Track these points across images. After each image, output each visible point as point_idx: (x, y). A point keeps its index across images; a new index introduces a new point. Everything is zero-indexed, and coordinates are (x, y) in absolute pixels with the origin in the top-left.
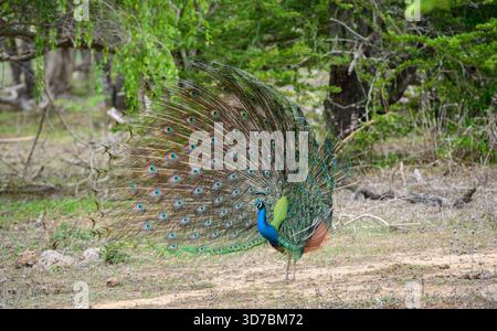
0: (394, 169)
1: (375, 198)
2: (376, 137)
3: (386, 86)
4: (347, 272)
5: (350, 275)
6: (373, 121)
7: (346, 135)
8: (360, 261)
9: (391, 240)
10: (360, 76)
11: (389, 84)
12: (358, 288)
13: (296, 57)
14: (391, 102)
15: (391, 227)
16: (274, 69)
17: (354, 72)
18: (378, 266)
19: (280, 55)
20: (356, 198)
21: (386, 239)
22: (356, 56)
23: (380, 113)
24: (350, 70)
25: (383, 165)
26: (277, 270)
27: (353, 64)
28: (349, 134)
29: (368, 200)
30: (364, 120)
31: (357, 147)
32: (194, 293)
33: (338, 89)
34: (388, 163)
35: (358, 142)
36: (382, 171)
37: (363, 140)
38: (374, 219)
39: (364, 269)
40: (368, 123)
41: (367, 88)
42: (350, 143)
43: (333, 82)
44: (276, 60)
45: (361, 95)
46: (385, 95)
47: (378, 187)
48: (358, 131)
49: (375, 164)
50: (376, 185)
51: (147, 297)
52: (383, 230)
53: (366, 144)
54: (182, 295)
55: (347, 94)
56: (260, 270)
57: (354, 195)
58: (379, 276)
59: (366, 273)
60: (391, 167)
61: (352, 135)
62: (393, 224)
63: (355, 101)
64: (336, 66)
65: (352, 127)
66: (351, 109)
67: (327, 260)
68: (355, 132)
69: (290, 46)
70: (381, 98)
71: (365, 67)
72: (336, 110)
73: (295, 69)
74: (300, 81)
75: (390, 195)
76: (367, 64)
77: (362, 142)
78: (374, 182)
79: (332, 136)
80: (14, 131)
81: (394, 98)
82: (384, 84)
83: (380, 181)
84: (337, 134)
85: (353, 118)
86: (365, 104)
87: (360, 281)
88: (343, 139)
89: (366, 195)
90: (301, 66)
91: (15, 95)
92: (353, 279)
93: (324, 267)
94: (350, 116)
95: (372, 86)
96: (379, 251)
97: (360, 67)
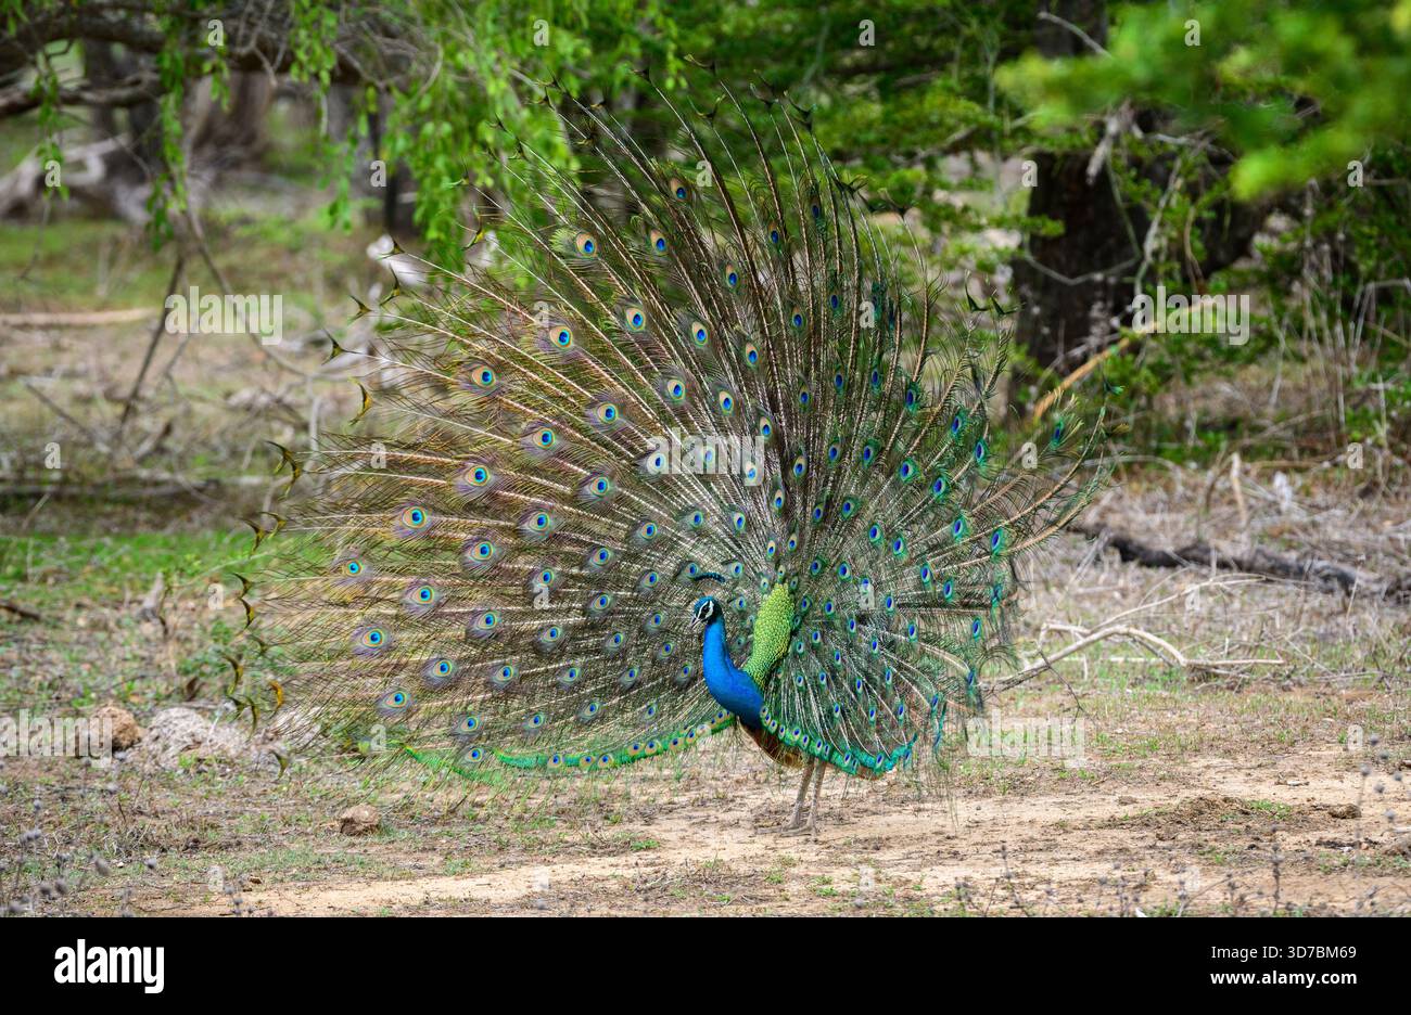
0: (1210, 474)
1: (1151, 561)
2: (1162, 373)
3: (1198, 223)
4: (1056, 815)
5: (1062, 826)
7: (1073, 365)
8: (1095, 783)
9: (1194, 712)
10: (1122, 187)
11: (1208, 215)
12: (1083, 871)
13: (932, 126)
14: (1212, 266)
15: (1194, 668)
16: (866, 159)
17: (1103, 174)
18: (1149, 799)
19: (886, 118)
20: (1098, 561)
21: (1177, 707)
22: (1113, 127)
24: (1093, 170)
25: (1181, 460)
27: (1102, 152)
28: (1084, 359)
29: (1132, 565)
30: (1128, 320)
33: (1053, 227)
34: (1197, 454)
35: (1108, 386)
36: (1179, 475)
37: (1123, 381)
38: (1142, 642)
39: (1106, 808)
41: (1142, 226)
42: (1085, 387)
43: (1043, 200)
44: (872, 136)
45: (1123, 241)
46: (1194, 249)
47: (1162, 529)
48: (1112, 351)
49: (1158, 452)
50: (1157, 519)
51: (459, 874)
52: (1168, 675)
53: (1134, 393)
55: (1081, 239)
58: (1150, 834)
59: (1113, 823)
60: (1205, 466)
61: (1091, 364)
62: (1203, 658)
63: (1105, 265)
64: (1053, 158)
65: (1093, 341)
66: (1090, 285)
68: (1100, 355)
69: (920, 89)
70: (1181, 256)
71: (1136, 162)
72: (1046, 286)
73: (930, 164)
74: (940, 195)
75: (1193, 556)
76: (1144, 153)
78: (1152, 510)
79: (1030, 365)
80: (87, 290)
81: (1222, 256)
82: (1191, 216)
83: (1171, 507)
84: (1044, 359)
85: (1096, 311)
86: (1133, 272)
87: (1092, 847)
88: (1063, 375)
89: (1127, 551)
90: (946, 152)
91: (95, 170)
92: (1073, 838)
93: (987, 794)
94: (1088, 307)
95: (1156, 219)
96: (1152, 747)
97: (1123, 162)
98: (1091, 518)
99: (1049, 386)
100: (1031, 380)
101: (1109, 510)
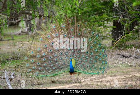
0: (131, 49)
1: (126, 57)
2: (126, 40)
3: (129, 26)
4: (119, 78)
5: (119, 79)
6: (125, 36)
7: (118, 40)
8: (122, 75)
9: (131, 69)
10: (122, 23)
11: (130, 25)
12: (121, 82)
13: (103, 18)
14: (130, 30)
15: (131, 65)
16: (98, 22)
17: (120, 22)
18: (127, 76)
19: (99, 18)
20: (121, 57)
21: (129, 68)
22: (120, 18)
23: (127, 33)
24: (119, 22)
25: (128, 48)
26: (99, 78)
27: (120, 20)
28: (119, 39)
29: (124, 58)
30: (123, 35)
31: (121, 43)
32: (76, 84)
33: (115, 27)
34: (130, 47)
35: (121, 42)
36: (128, 50)
37: (123, 41)
38: (126, 63)
39: (123, 77)
40: (124, 36)
41: (124, 27)
42: (119, 42)
43: (114, 25)
44: (98, 19)
45: (122, 28)
46: (129, 28)
47: (127, 54)
48: (121, 38)
49: (126, 48)
50: (126, 54)
51: (63, 86)
52: (128, 66)
53: (124, 42)
54: (73, 85)
55: (118, 28)
56: (94, 78)
57: (120, 56)
58: (128, 79)
59: (124, 78)
60: (131, 48)
61: (120, 40)
62: (131, 64)
63: (120, 30)
64: (115, 21)
65: (120, 38)
66: (119, 32)
67: (113, 75)
68: (120, 39)
69: (102, 15)
70: (127, 29)
71: (123, 21)
72: (115, 33)
73: (103, 22)
74: (105, 25)
75: (130, 56)
76: (124, 20)
77: (122, 42)
78: (126, 53)
79: (114, 40)
80: (26, 40)
81: (131, 29)
82: (128, 25)
83: (128, 52)
84: (115, 39)
85: (120, 35)
86: (123, 31)
87: (122, 80)
88: (117, 41)
89: (124, 56)
90: (105, 21)
91: (26, 30)
92: (120, 80)
93: (112, 76)
94: (119, 34)
95: (125, 26)
96: (127, 72)
97: (122, 21)
98: (120, 53)
99: (116, 42)
100: (114, 41)
101: (122, 53)
